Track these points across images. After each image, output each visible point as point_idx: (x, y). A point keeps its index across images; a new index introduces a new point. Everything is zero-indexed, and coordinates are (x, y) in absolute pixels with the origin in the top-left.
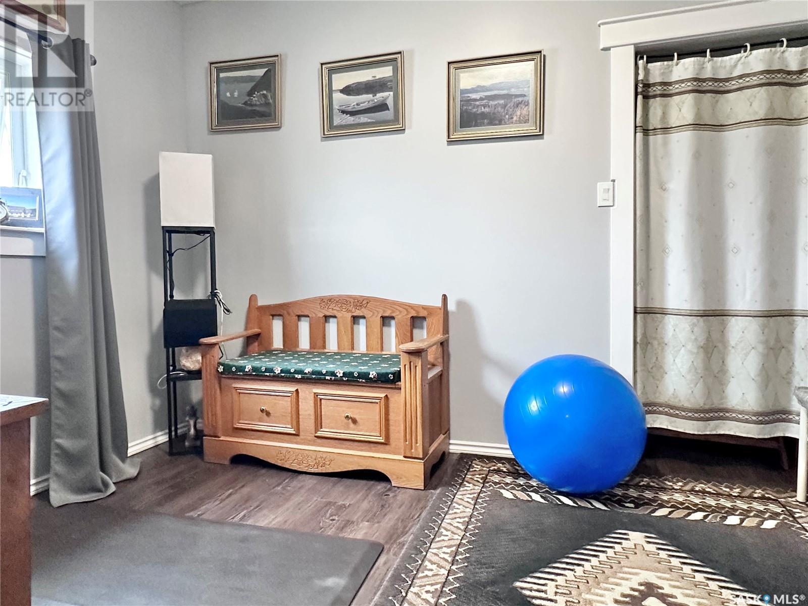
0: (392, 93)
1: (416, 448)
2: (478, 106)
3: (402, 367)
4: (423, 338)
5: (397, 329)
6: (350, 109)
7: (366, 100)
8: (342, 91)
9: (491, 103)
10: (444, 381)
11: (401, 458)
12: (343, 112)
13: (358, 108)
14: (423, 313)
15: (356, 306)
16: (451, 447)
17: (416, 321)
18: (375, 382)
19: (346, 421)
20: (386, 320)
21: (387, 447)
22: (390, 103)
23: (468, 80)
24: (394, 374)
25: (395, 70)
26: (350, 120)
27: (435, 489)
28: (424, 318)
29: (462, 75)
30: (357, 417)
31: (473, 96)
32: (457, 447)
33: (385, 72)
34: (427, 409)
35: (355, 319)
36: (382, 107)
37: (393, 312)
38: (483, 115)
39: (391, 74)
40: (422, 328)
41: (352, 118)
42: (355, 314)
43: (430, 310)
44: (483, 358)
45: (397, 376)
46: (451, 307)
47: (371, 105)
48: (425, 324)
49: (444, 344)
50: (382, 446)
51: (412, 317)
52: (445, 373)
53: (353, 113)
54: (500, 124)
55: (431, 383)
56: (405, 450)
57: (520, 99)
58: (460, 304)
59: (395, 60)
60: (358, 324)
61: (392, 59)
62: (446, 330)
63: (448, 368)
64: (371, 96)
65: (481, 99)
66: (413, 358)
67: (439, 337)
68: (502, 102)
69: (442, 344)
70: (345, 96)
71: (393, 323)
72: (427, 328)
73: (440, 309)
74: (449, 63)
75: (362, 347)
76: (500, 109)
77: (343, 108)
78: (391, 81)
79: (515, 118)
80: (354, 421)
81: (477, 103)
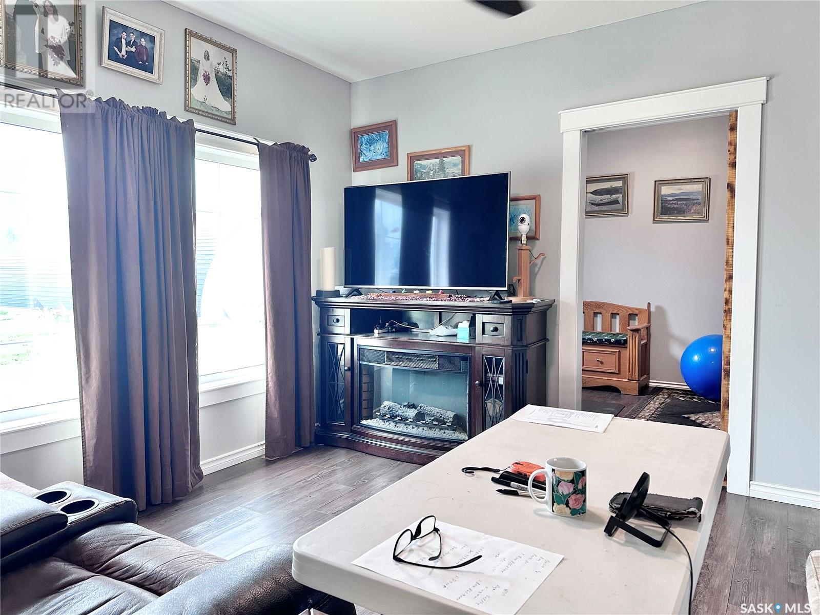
0: (621, 195)
1: (635, 375)
2: (671, 204)
3: (628, 337)
4: (635, 324)
5: (620, 319)
6: (596, 202)
7: (606, 198)
8: (592, 193)
9: (679, 202)
10: (648, 346)
11: (627, 380)
12: (592, 204)
13: (602, 202)
14: (636, 312)
15: (596, 307)
16: (650, 384)
17: (632, 316)
18: (615, 344)
19: (597, 362)
20: (614, 315)
21: (619, 375)
22: (620, 200)
23: (665, 190)
24: (624, 340)
25: (624, 184)
26: (596, 208)
27: (644, 395)
28: (637, 315)
29: (662, 187)
30: (603, 361)
31: (669, 198)
32: (653, 384)
33: (619, 184)
34: (640, 359)
35: (595, 314)
36: (616, 202)
37: (618, 311)
38: (674, 209)
39: (622, 185)
40: (635, 320)
41: (597, 207)
42: (595, 312)
43: (640, 311)
44: (670, 336)
45: (626, 341)
46: (652, 309)
47: (609, 200)
48: (637, 318)
49: (648, 328)
50: (616, 375)
51: (629, 314)
52: (648, 343)
53: (598, 205)
54: (684, 214)
55: (642, 345)
56: (629, 377)
57: (696, 201)
58: (657, 307)
59: (624, 178)
60: (597, 317)
61: (623, 178)
62: (649, 321)
63: (650, 341)
64: (609, 196)
65: (673, 200)
66: (634, 333)
67: (646, 324)
68: (685, 202)
69: (647, 328)
70: (594, 196)
71: (618, 317)
72: (638, 320)
73: (646, 310)
74: (655, 181)
75: (599, 328)
76: (684, 206)
77: (592, 202)
78: (621, 189)
79: (692, 211)
80: (602, 363)
81: (671, 202)
